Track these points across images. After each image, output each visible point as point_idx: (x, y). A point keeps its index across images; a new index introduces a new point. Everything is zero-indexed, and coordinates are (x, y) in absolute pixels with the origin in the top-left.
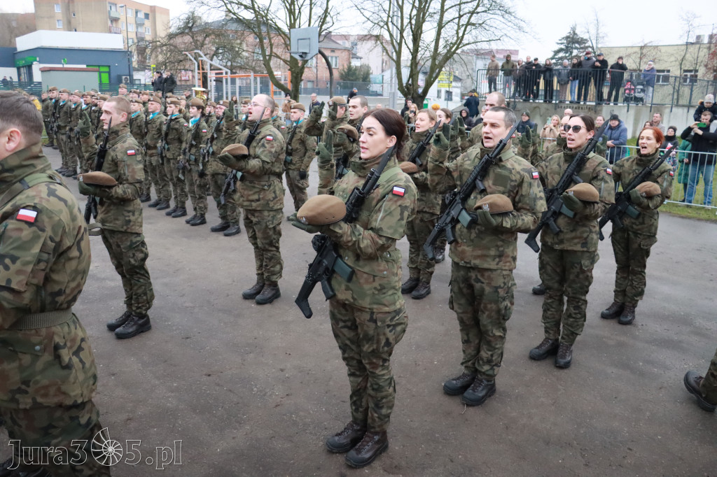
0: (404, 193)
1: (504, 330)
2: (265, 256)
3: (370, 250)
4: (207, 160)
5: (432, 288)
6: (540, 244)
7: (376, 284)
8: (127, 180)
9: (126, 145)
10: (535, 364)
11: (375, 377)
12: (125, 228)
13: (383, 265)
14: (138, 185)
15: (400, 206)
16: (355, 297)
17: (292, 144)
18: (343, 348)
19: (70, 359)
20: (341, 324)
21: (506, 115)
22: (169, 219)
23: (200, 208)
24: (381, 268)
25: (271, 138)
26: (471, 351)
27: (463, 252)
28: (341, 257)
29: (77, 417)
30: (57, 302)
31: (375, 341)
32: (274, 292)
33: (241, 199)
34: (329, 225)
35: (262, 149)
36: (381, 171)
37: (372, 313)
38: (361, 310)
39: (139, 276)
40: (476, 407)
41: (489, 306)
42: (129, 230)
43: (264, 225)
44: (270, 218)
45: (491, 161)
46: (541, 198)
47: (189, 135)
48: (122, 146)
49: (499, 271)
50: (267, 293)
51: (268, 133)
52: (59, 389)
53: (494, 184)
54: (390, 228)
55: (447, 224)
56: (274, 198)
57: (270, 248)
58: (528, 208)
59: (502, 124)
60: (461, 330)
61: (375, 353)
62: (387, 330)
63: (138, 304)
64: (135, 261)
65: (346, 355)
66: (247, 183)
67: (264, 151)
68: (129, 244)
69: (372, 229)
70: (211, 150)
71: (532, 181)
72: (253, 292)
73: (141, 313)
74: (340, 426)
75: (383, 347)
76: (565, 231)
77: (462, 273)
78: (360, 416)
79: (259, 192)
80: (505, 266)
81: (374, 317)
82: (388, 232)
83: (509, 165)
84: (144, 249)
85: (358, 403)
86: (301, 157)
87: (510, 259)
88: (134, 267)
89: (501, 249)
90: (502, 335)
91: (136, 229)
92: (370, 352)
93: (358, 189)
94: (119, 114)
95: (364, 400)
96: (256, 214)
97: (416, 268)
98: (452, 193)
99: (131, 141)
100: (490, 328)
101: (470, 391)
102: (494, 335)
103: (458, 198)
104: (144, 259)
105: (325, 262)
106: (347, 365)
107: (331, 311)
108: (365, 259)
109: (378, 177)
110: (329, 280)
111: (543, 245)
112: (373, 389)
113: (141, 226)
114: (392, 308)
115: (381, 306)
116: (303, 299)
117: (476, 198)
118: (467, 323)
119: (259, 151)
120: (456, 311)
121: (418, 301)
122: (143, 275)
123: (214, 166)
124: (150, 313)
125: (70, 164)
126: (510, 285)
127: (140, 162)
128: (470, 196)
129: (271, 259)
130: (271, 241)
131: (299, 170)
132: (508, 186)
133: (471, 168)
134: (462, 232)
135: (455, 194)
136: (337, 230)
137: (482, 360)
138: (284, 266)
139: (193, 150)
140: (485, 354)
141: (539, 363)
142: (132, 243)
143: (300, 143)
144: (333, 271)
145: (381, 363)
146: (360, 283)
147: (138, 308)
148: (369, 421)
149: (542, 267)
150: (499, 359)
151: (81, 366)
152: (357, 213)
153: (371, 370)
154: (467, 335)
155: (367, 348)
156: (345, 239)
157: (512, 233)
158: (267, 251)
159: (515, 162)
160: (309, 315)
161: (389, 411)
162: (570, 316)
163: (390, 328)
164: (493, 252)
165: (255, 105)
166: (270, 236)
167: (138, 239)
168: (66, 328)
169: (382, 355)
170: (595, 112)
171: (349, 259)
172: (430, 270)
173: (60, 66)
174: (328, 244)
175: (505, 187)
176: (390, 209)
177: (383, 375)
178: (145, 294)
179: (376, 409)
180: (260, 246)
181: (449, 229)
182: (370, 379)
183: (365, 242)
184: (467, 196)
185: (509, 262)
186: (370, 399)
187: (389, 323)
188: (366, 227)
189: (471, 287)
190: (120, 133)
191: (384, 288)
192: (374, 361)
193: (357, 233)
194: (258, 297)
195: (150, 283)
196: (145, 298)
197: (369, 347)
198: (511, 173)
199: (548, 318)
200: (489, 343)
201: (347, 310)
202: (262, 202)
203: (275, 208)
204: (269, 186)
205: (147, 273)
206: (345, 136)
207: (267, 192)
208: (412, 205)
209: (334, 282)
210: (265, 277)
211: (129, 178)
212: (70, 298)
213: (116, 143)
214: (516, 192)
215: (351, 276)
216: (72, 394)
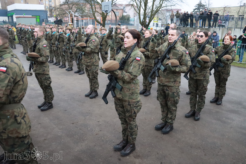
0: (140, 60)
1: (176, 107)
2: (93, 82)
3: (128, 80)
4: (73, 48)
5: (151, 92)
6: (189, 77)
7: (130, 92)
8: (43, 55)
9: (43, 43)
10: (187, 119)
11: (130, 125)
12: (43, 72)
13: (133, 85)
14: (47, 57)
15: (139, 64)
16: (123, 96)
17: (102, 42)
18: (119, 114)
19: (21, 120)
20: (118, 106)
21: (177, 31)
22: (60, 69)
23: (71, 65)
24: (132, 86)
25: (94, 40)
26: (165, 115)
27: (162, 80)
28: (118, 82)
29: (24, 141)
30: (15, 100)
31: (130, 112)
32: (96, 94)
33: (84, 62)
34: (113, 71)
35: (91, 44)
36: (132, 52)
37: (129, 102)
38: (125, 101)
39: (48, 89)
40: (166, 135)
41: (171, 99)
42: (44, 73)
43: (92, 71)
44: (94, 68)
45: (172, 47)
46: (189, 61)
47: (66, 39)
48: (42, 44)
49: (174, 87)
50: (94, 94)
51: (93, 38)
52: (17, 131)
53: (173, 56)
54: (135, 72)
55: (156, 70)
56: (96, 61)
57: (94, 79)
58: (185, 64)
59: (175, 34)
60: (161, 107)
61: (130, 116)
62: (135, 108)
63: (48, 99)
64: (47, 84)
65: (120, 117)
66: (86, 56)
67: (92, 45)
68: (44, 78)
69: (129, 72)
70: (74, 45)
71: (186, 55)
72: (88, 94)
73: (49, 102)
74: (119, 141)
75: (133, 114)
76: (198, 72)
77: (161, 87)
78: (125, 138)
79: (90, 59)
80: (176, 85)
81: (130, 104)
82: (134, 74)
83: (178, 49)
84: (50, 80)
85: (125, 134)
86: (105, 47)
87: (178, 82)
88: (46, 86)
89: (175, 79)
90: (175, 109)
91: (47, 73)
92: (129, 116)
93: (123, 58)
94: (40, 32)
95: (127, 133)
96: (89, 67)
97: (145, 85)
98: (158, 59)
99: (45, 42)
100: (171, 107)
101: (164, 129)
102: (173, 109)
103: (160, 61)
104: (50, 83)
105: (112, 84)
106: (121, 120)
107: (115, 101)
108: (126, 83)
109: (131, 54)
110: (114, 91)
111: (190, 77)
112: (130, 129)
113: (49, 72)
114: (136, 100)
115: (132, 100)
116: (105, 97)
117: (166, 61)
118: (163, 105)
119: (90, 45)
120: (159, 101)
121: (146, 97)
122: (50, 89)
123: (75, 50)
124: (52, 102)
125: (26, 50)
126: (178, 92)
127: (48, 49)
128: (164, 60)
129: (95, 83)
130: (95, 77)
131: (105, 51)
132: (178, 57)
133: (164, 50)
134: (161, 73)
135: (159, 59)
136: (116, 73)
137: (169, 118)
138: (99, 85)
139: (68, 45)
140: (169, 116)
141: (188, 118)
142: (46, 78)
143: (105, 42)
144: (115, 88)
145: (133, 120)
146: (124, 92)
147: (48, 100)
148: (129, 140)
149: (190, 85)
150: (174, 118)
151: (25, 123)
152: (123, 67)
153: (129, 122)
154: (163, 109)
155: (127, 114)
156: (119, 76)
157: (179, 73)
158: (93, 80)
159: (180, 48)
160: (107, 103)
161: (136, 136)
162: (199, 102)
163: (136, 108)
164: (172, 80)
165: (89, 29)
166: (94, 75)
167: (48, 76)
168: (19, 110)
169: (133, 117)
170: (208, 30)
171: (121, 83)
172: (150, 86)
173: (23, 16)
174: (113, 78)
175: (177, 57)
176: (135, 65)
177: (133, 124)
178: (51, 95)
179: (131, 136)
180: (91, 78)
181: (157, 72)
182: (129, 125)
183: (126, 77)
184: (163, 60)
185: (178, 83)
186: (129, 132)
187: (135, 106)
188: (127, 72)
189: (164, 92)
190: (41, 39)
191: (133, 93)
192: (130, 119)
193: (123, 74)
194: (90, 96)
195: (52, 92)
196: (51, 97)
197: (128, 114)
198: (179, 52)
199: (192, 103)
200: (171, 112)
201: (120, 101)
202: (91, 63)
203: (96, 65)
204: (94, 57)
205: (51, 88)
206: (120, 39)
207: (93, 59)
208: (143, 64)
209: (115, 91)
210: (93, 89)
211: (44, 55)
212: (20, 99)
213: (39, 43)
214: (180, 58)
215: (121, 89)
216: (22, 133)
